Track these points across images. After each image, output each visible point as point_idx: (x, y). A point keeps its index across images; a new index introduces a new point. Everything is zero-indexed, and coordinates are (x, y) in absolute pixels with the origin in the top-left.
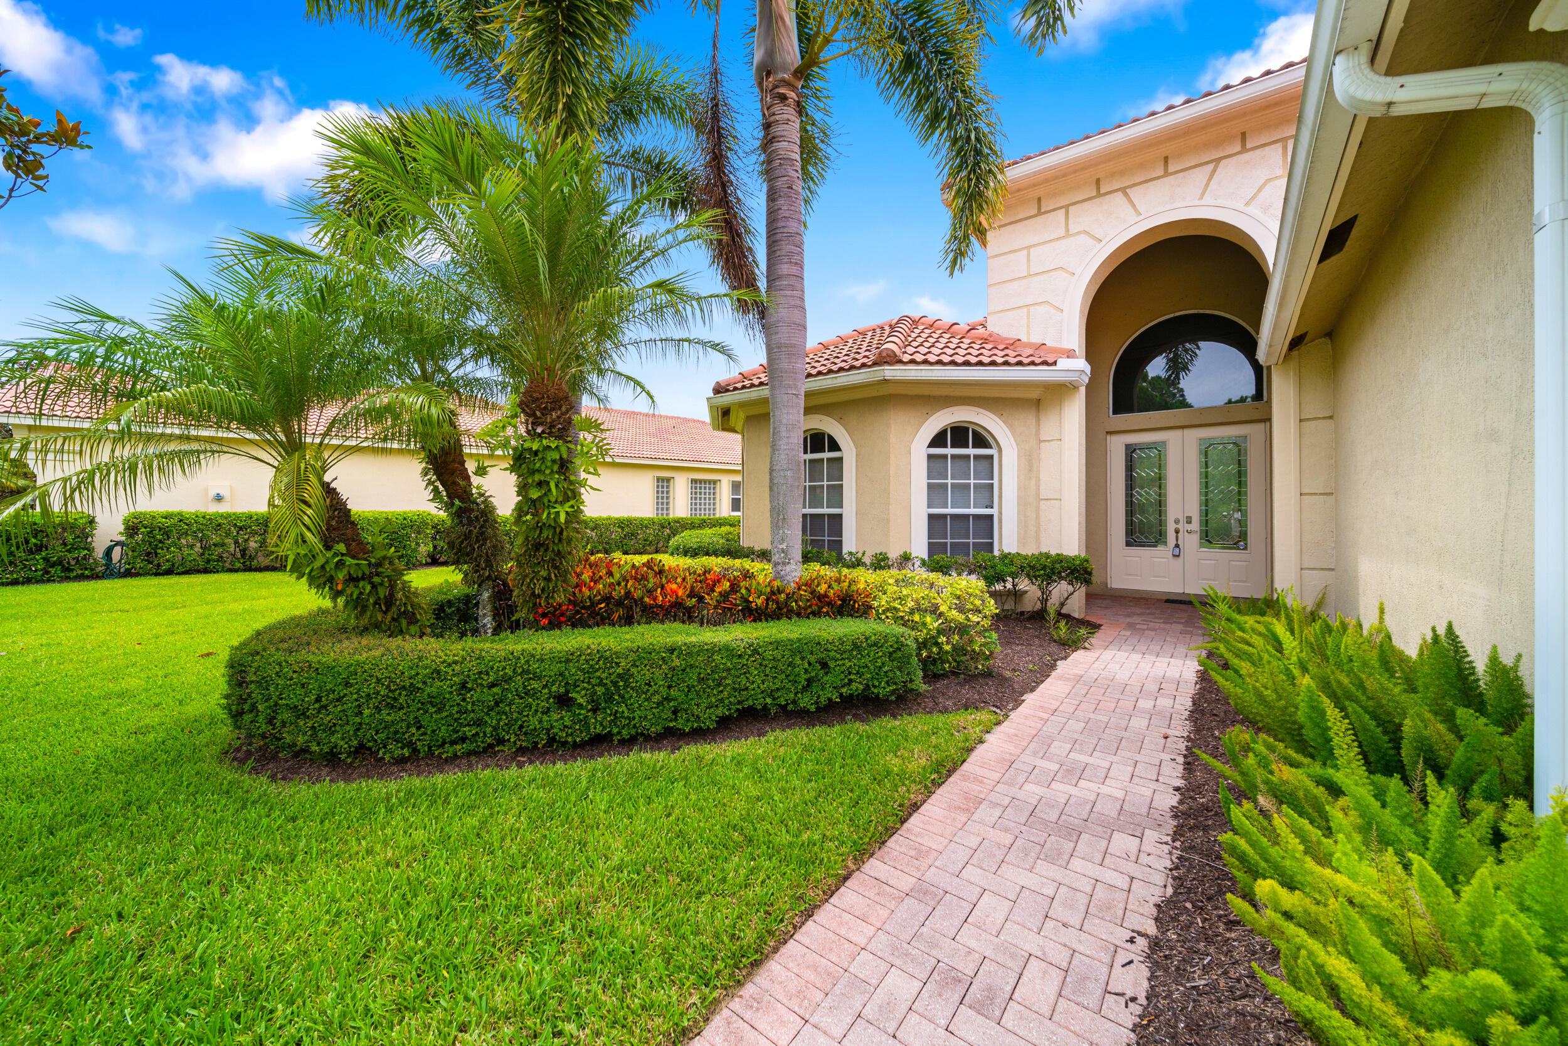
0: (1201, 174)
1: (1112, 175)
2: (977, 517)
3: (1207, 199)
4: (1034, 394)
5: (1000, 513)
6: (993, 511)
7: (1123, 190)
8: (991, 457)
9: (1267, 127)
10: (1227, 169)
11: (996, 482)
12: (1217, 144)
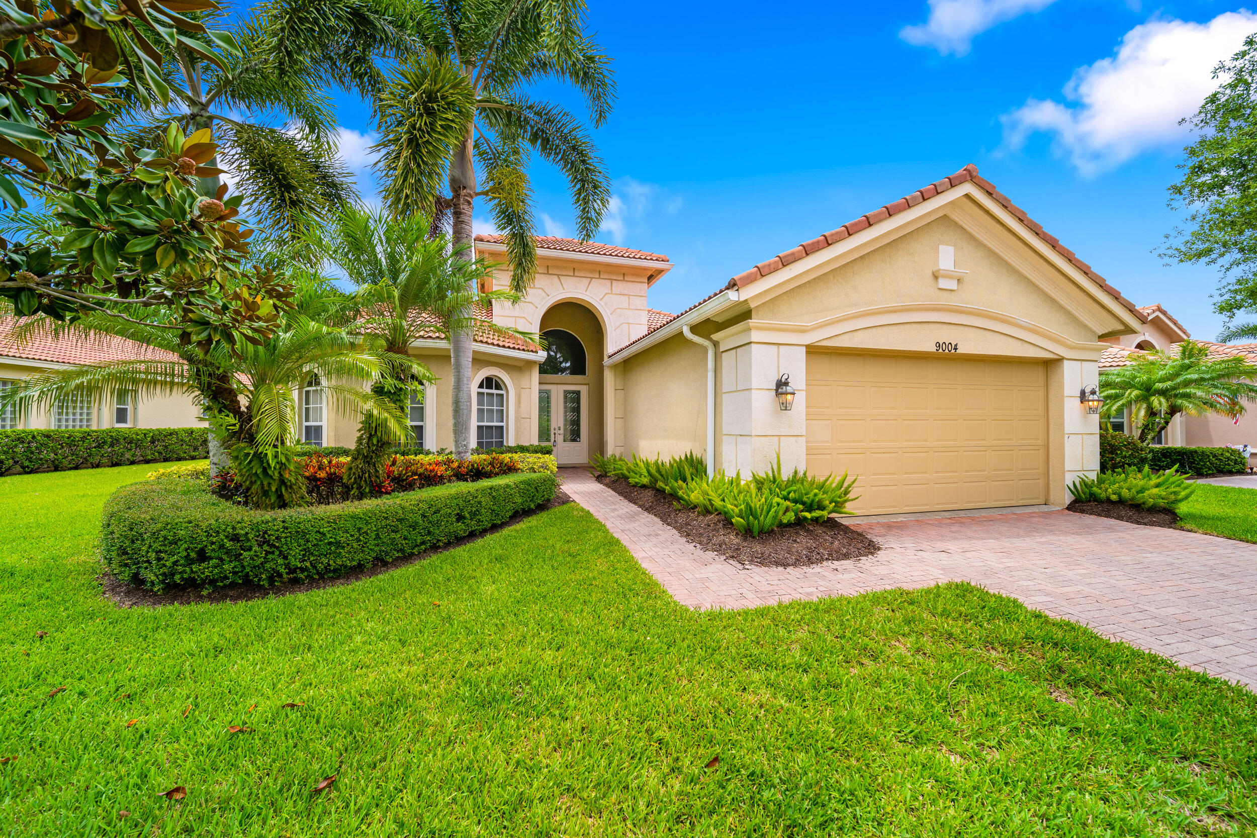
0: (587, 281)
1: (554, 267)
2: (497, 427)
3: (588, 293)
4: (521, 364)
5: (507, 425)
6: (503, 424)
7: (558, 275)
8: (502, 395)
9: (610, 273)
10: (595, 282)
11: (505, 408)
12: (592, 271)
